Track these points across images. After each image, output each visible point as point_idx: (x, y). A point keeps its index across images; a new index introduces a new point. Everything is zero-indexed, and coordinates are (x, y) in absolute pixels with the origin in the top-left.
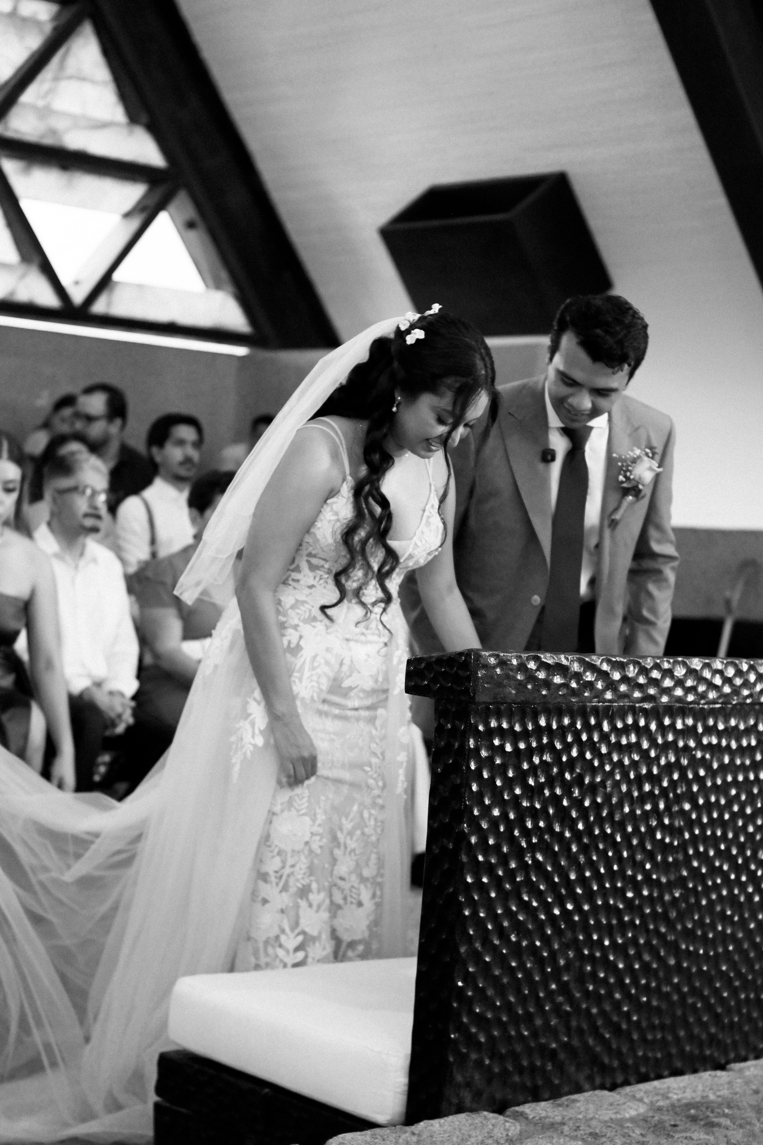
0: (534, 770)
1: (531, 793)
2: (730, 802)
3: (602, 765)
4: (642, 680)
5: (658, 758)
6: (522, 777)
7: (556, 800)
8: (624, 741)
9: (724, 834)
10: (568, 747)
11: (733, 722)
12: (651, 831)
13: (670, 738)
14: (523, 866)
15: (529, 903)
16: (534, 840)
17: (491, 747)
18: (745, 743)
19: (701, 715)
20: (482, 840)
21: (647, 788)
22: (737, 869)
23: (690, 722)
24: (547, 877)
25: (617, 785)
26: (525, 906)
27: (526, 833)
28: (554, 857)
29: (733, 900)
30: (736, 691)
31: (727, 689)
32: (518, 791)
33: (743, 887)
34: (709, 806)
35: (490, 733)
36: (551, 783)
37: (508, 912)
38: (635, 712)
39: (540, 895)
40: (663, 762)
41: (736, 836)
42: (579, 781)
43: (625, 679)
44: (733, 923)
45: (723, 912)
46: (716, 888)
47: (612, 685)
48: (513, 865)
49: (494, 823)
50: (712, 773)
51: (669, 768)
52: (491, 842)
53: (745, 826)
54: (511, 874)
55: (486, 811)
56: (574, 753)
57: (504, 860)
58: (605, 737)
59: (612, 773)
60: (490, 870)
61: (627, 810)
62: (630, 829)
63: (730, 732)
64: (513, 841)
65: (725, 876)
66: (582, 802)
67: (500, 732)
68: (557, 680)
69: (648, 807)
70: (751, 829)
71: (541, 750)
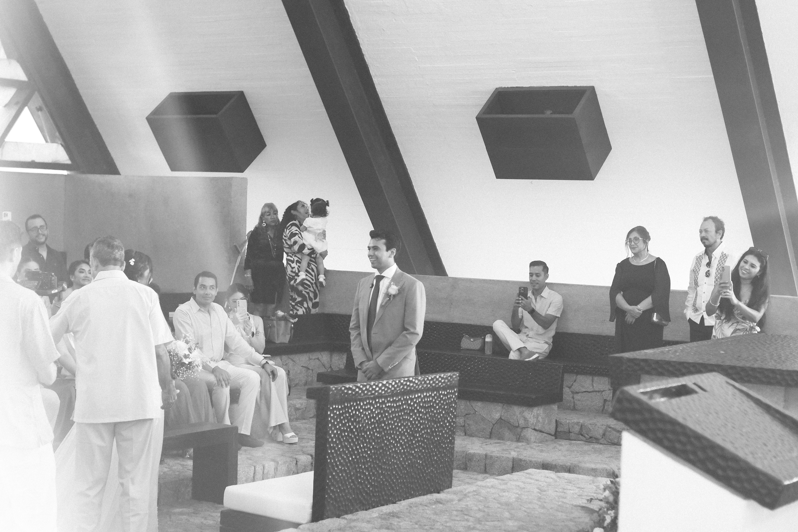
0: (344, 419)
1: (344, 425)
2: (394, 423)
3: (361, 415)
4: (371, 389)
5: (375, 411)
6: (341, 420)
7: (350, 426)
8: (366, 407)
9: (393, 432)
10: (352, 411)
11: (395, 398)
12: (374, 433)
13: (378, 405)
14: (342, 447)
15: (344, 457)
16: (344, 439)
17: (334, 413)
18: (398, 404)
19: (386, 397)
20: (332, 440)
21: (372, 420)
22: (396, 442)
23: (383, 400)
24: (348, 449)
25: (365, 420)
26: (343, 458)
27: (343, 437)
28: (349, 443)
29: (396, 451)
30: (395, 389)
31: (393, 389)
32: (340, 425)
33: (398, 448)
34: (389, 424)
35: (334, 409)
36: (348, 422)
37: (339, 460)
38: (369, 398)
39: (346, 454)
40: (376, 412)
41: (396, 433)
42: (355, 420)
43: (366, 389)
44: (396, 459)
45: (393, 455)
46: (391, 449)
47: (363, 391)
48: (340, 446)
49: (335, 434)
50: (389, 414)
51: (378, 414)
52: (334, 440)
53: (399, 429)
54: (339, 449)
55: (333, 431)
56: (354, 412)
57: (337, 445)
58: (361, 407)
59: (363, 417)
60: (334, 448)
61: (367, 427)
62: (368, 433)
63: (394, 401)
64: (339, 439)
65: (394, 445)
66: (356, 426)
67: (335, 408)
68: (350, 392)
69: (373, 426)
70: (400, 430)
71: (346, 412)
